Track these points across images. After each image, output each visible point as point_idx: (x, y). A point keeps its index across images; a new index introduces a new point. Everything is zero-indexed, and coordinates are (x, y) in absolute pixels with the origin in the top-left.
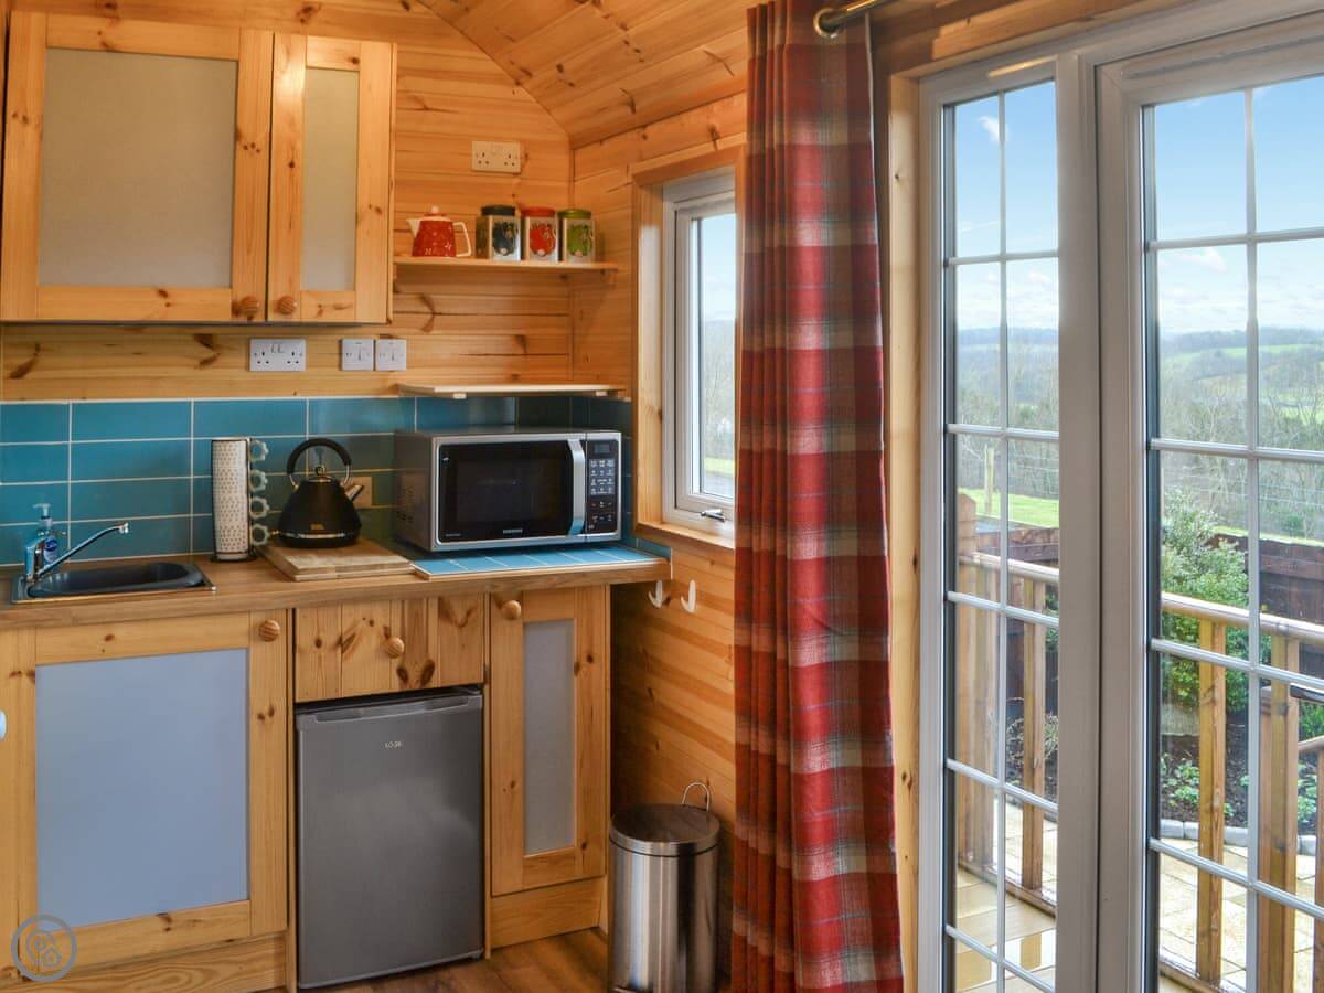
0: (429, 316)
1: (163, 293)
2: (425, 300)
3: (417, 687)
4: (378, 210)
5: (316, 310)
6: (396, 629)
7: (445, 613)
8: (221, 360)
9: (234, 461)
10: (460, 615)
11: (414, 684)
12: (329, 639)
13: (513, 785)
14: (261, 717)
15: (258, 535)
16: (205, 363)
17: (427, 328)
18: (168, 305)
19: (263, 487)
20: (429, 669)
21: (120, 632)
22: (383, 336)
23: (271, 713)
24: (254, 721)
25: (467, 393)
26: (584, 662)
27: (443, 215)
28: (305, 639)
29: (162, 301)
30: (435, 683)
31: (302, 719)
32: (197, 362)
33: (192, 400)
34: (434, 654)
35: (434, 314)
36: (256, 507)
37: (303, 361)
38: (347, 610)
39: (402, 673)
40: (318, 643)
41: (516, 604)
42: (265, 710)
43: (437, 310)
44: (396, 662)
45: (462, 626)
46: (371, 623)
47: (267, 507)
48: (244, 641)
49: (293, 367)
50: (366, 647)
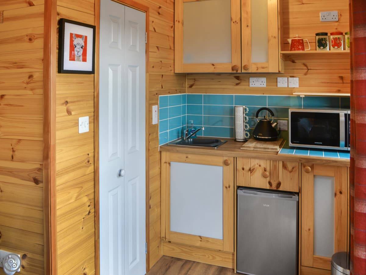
0: (307, 70)
1: (213, 65)
2: (305, 65)
3: (275, 189)
4: (275, 37)
5: (256, 69)
6: (268, 169)
7: (285, 167)
8: (242, 84)
9: (240, 112)
10: (290, 168)
11: (274, 187)
12: (247, 168)
13: (309, 230)
14: (226, 187)
15: (247, 135)
16: (237, 84)
17: (306, 74)
18: (215, 68)
19: (247, 121)
20: (279, 184)
21: (189, 156)
22: (291, 77)
23: (229, 187)
24: (224, 188)
25: (305, 95)
26: (338, 193)
27: (299, 37)
28: (239, 167)
29: (213, 67)
30: (281, 189)
31: (239, 191)
32: (235, 84)
33: (234, 95)
34: (280, 179)
35: (308, 69)
36: (246, 126)
37: (265, 84)
38: (252, 160)
39: (270, 183)
40: (243, 169)
41: (310, 168)
42: (228, 186)
43: (309, 68)
44: (268, 179)
45: (291, 172)
46: (260, 166)
47: (248, 127)
48: (222, 164)
49: (262, 86)
50: (258, 174)
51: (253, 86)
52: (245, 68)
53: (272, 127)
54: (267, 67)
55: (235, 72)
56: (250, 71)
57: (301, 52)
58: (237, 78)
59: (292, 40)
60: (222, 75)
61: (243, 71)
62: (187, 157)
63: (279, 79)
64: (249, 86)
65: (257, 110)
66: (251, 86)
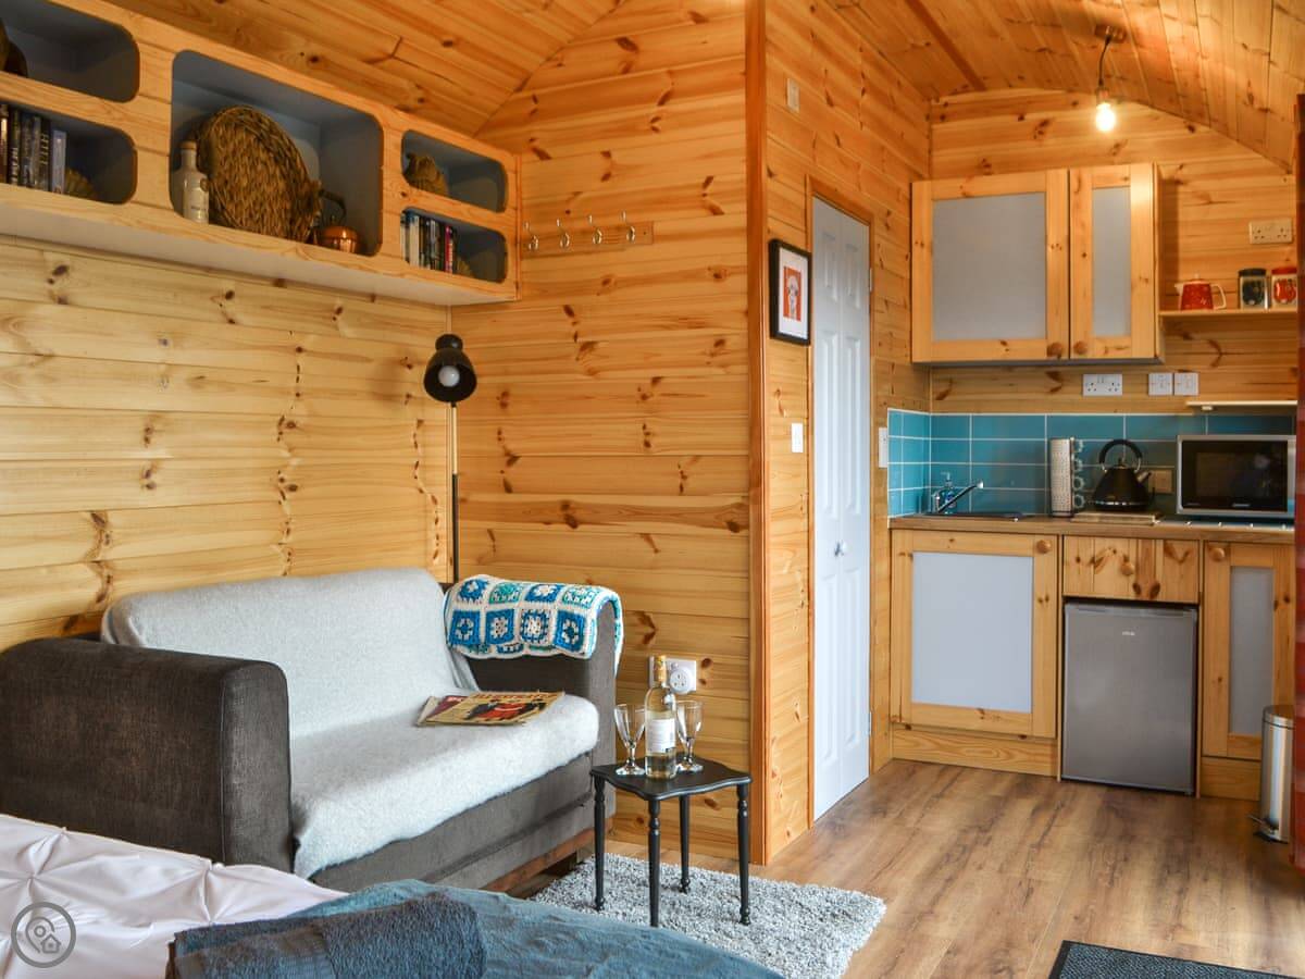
0: (1215, 357)
1: (1004, 343)
2: (1213, 344)
3: (1148, 599)
4: (1147, 280)
5: (1103, 351)
6: (1132, 558)
7: (1168, 552)
8: (1065, 389)
9: (1063, 451)
10: (1180, 554)
11: (1145, 596)
12: (1086, 558)
13: (1221, 679)
14: (1041, 601)
15: (1078, 501)
16: (1054, 390)
17: (1214, 365)
18: (1007, 350)
19: (1079, 470)
20: (1156, 589)
21: (958, 537)
22: (1181, 371)
23: (1047, 599)
24: (1036, 602)
26: (1282, 601)
27: (1201, 280)
28: (1070, 556)
29: (1004, 348)
30: (1161, 598)
31: (1068, 607)
32: (1048, 390)
33: (1046, 415)
34: (1159, 578)
35: (1221, 354)
36: (1077, 483)
37: (1120, 388)
38: (1098, 541)
39: (1136, 587)
40: (1078, 560)
41: (1222, 552)
42: (1043, 597)
43: (1223, 351)
44: (1132, 579)
45: (1181, 562)
46: (1115, 552)
47: (1083, 484)
48: (1030, 552)
49: (1113, 393)
50: (1111, 567)
51: (1092, 393)
52: (1080, 348)
53: (1136, 482)
54: (1127, 347)
55: (1054, 358)
56: (1090, 355)
57: (1205, 312)
58: (1054, 376)
59: (1186, 287)
60: (1017, 370)
61: (1073, 356)
62: (952, 540)
63: (1154, 377)
64: (1082, 393)
65: (1101, 447)
66: (1086, 393)
